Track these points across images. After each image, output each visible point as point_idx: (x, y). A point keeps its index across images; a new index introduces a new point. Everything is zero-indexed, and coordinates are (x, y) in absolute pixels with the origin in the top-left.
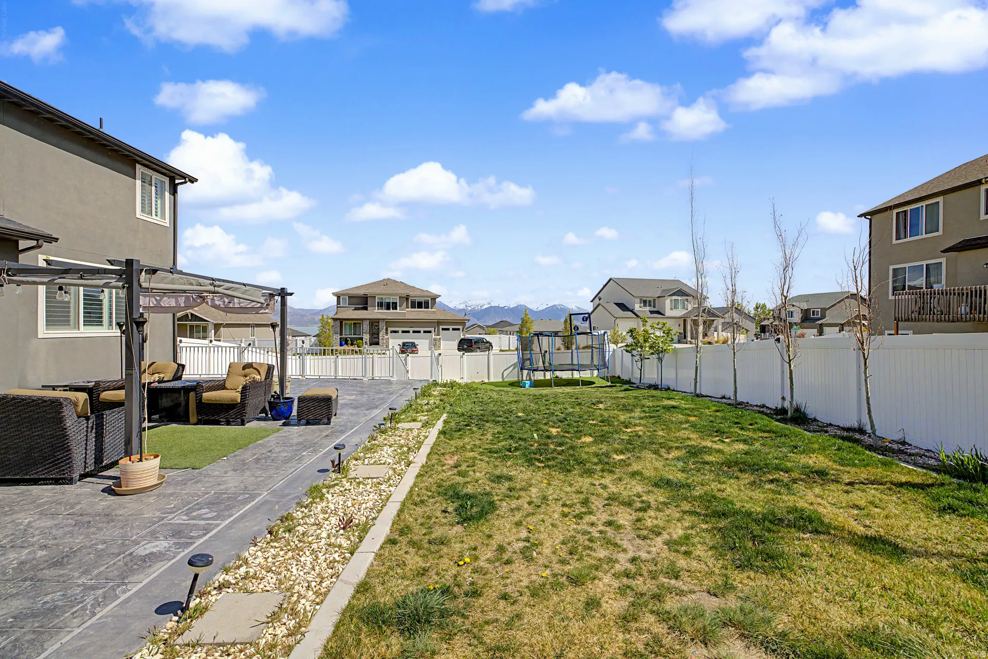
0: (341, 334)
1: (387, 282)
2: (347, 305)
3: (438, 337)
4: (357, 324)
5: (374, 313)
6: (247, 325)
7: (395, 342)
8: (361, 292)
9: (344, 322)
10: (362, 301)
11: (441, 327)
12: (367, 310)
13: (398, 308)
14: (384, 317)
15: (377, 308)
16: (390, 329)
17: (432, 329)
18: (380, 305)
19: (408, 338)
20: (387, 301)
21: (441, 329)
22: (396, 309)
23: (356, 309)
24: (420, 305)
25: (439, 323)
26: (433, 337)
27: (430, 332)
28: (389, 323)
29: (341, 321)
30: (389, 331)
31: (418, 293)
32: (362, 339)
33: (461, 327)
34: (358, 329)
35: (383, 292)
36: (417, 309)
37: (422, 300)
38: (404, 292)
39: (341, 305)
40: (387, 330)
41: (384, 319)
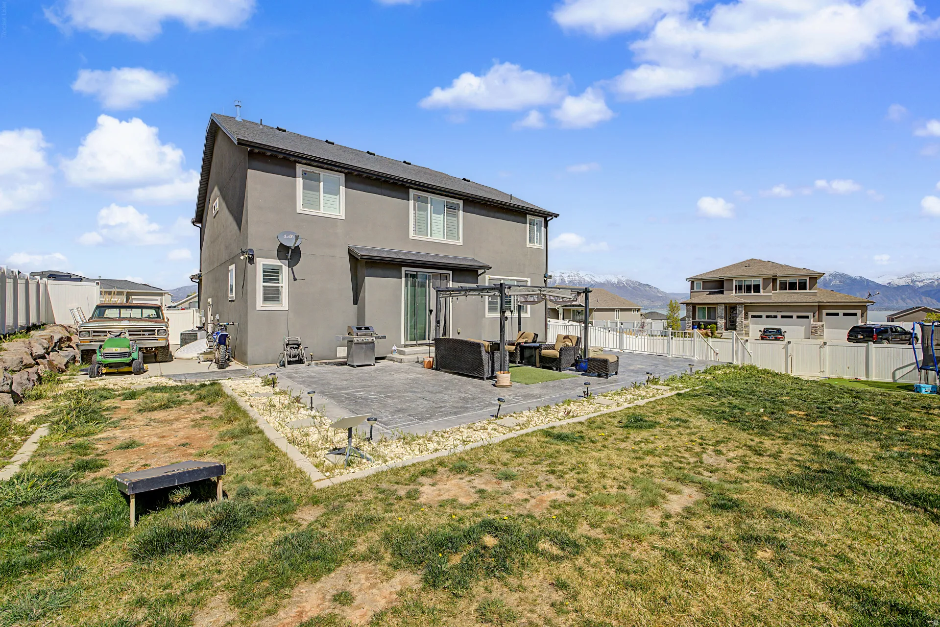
0: (694, 318)
1: (749, 264)
2: (702, 290)
3: (820, 323)
4: (711, 308)
5: (731, 296)
6: (613, 310)
7: (755, 328)
8: (717, 276)
9: (697, 307)
10: (718, 285)
11: (824, 312)
12: (723, 294)
13: (761, 290)
14: (743, 301)
15: (734, 291)
16: (750, 314)
17: (811, 314)
18: (739, 288)
19: (772, 324)
20: (747, 283)
21: (824, 314)
22: (759, 292)
23: (711, 293)
24: (792, 286)
25: (820, 307)
26: (812, 322)
27: (807, 317)
28: (748, 307)
29: (694, 305)
30: (750, 316)
31: (791, 272)
32: (716, 323)
33: (859, 312)
34: (712, 313)
35: (743, 274)
36: (788, 291)
37: (796, 280)
38: (770, 272)
39: (695, 290)
40: (746, 314)
41: (742, 303)
